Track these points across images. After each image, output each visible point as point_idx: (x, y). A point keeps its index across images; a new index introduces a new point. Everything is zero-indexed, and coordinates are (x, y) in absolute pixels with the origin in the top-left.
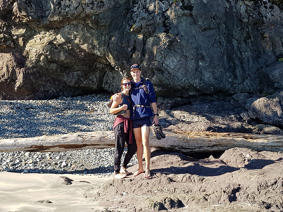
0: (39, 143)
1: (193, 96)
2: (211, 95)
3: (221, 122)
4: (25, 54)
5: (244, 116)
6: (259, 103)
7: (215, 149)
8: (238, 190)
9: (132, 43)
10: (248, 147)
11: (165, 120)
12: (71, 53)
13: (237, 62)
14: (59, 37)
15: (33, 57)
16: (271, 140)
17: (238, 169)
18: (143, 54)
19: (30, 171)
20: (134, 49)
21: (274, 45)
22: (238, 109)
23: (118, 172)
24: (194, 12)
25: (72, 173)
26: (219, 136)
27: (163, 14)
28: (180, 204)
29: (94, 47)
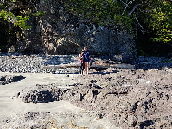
0: (60, 66)
1: (100, 54)
2: (104, 54)
3: (107, 61)
4: (56, 43)
5: (113, 59)
6: (116, 56)
7: (105, 68)
8: (111, 78)
9: (84, 41)
10: (114, 67)
11: (92, 60)
12: (68, 43)
13: (111, 46)
14: (65, 39)
15: (58, 44)
16: (119, 65)
17: (111, 73)
18: (87, 44)
19: (58, 73)
20: (84, 42)
21: (120, 41)
22: (111, 58)
23: (80, 73)
24: (100, 33)
25: (69, 74)
26: (106, 64)
27: (92, 33)
28: (96, 82)
29: (74, 42)
